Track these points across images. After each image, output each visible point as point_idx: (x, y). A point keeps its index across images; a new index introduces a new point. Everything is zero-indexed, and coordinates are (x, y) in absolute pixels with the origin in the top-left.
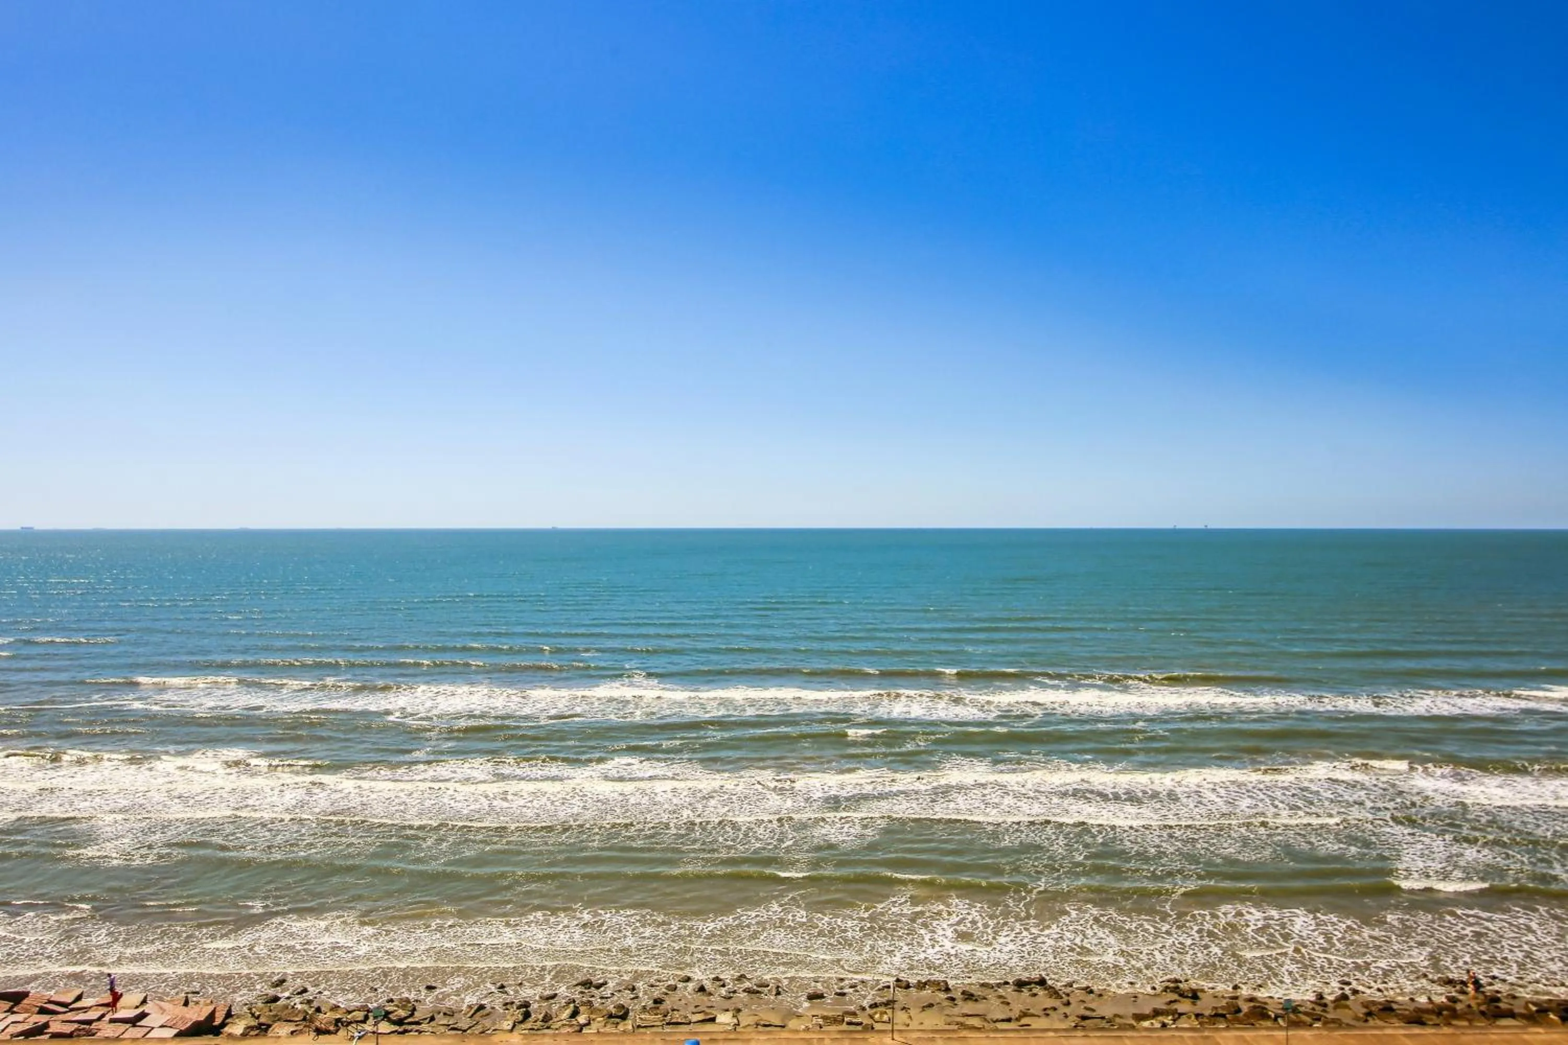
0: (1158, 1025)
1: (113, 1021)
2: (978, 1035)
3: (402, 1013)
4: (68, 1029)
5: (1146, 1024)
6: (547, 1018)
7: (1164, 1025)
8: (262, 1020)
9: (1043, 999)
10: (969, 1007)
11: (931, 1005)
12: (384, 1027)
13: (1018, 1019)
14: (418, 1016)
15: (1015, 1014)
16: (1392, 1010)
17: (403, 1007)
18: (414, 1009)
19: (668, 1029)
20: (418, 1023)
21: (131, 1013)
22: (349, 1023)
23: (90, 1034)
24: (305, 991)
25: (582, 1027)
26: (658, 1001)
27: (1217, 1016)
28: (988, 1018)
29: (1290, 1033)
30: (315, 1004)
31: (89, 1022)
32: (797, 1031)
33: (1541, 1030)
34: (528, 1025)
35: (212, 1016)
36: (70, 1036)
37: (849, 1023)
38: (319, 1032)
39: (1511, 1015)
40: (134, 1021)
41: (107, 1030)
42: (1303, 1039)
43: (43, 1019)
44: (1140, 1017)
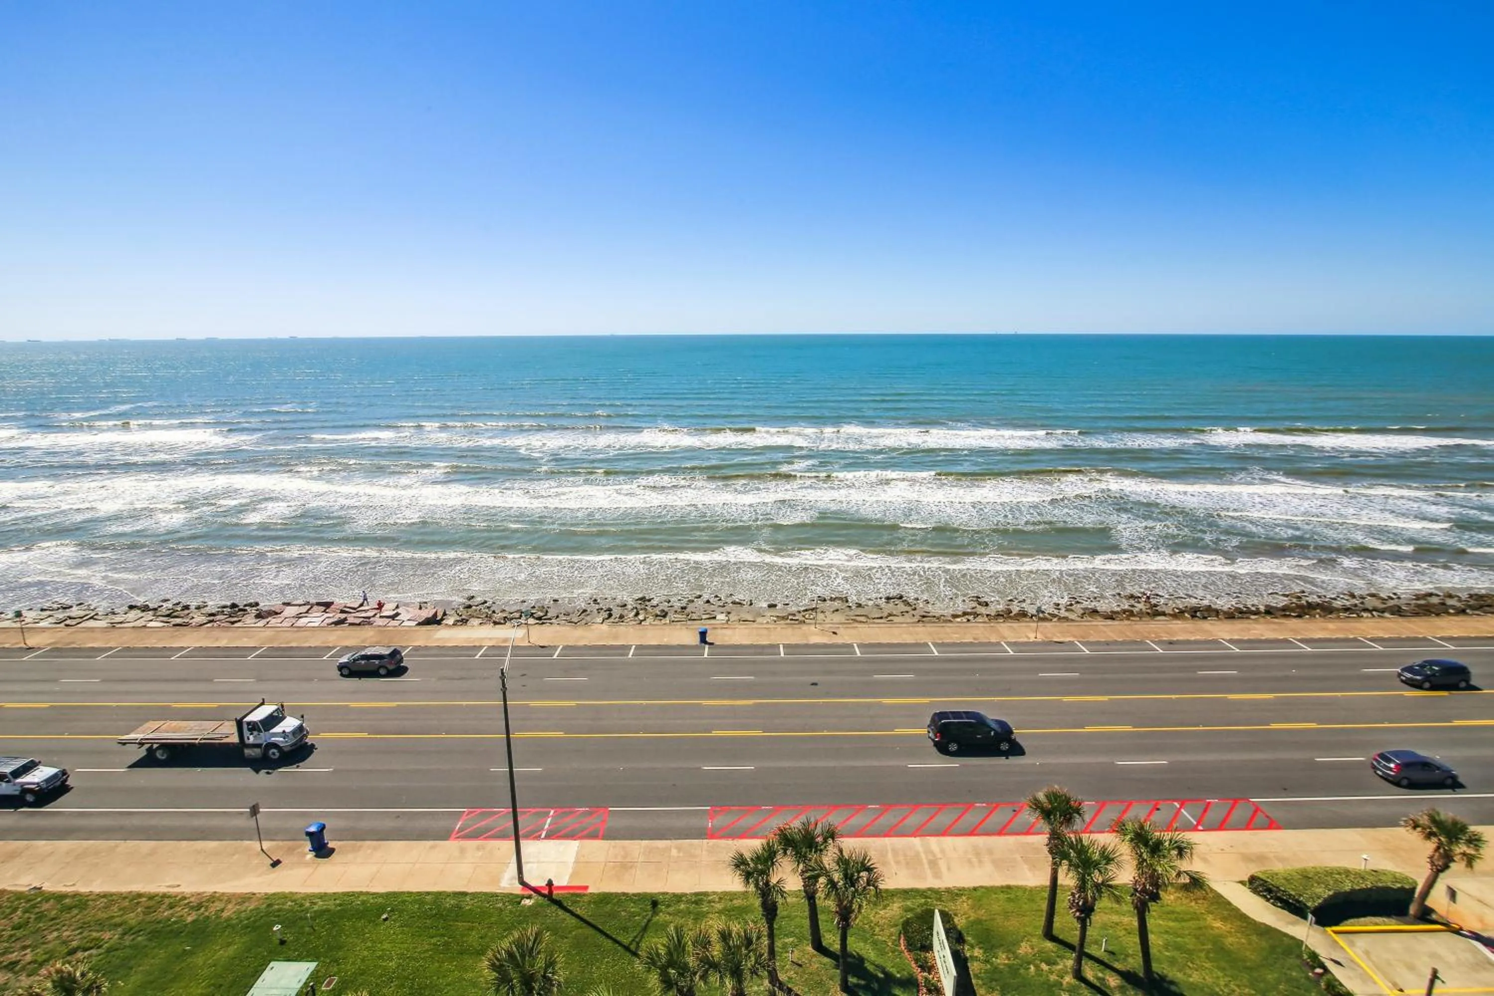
0: (965, 620)
1: (381, 617)
2: (864, 625)
3: (541, 614)
4: (358, 621)
5: (959, 620)
6: (621, 617)
7: (968, 620)
8: (463, 617)
9: (902, 607)
10: (860, 611)
11: (837, 610)
12: (531, 621)
13: (887, 617)
14: (549, 615)
15: (885, 614)
16: (1097, 612)
17: (542, 611)
18: (547, 612)
19: (689, 622)
20: (550, 619)
21: (392, 613)
22: (512, 619)
23: (370, 624)
24: (485, 602)
25: (641, 621)
26: (684, 608)
27: (999, 615)
28: (870, 616)
29: (1040, 624)
30: (492, 609)
31: (369, 618)
32: (762, 624)
33: (1179, 622)
34: (611, 620)
35: (435, 615)
36: (359, 624)
37: (792, 620)
38: (495, 623)
39: (1164, 614)
40: (393, 617)
41: (379, 622)
42: (1046, 627)
43: (343, 616)
44: (955, 616)
